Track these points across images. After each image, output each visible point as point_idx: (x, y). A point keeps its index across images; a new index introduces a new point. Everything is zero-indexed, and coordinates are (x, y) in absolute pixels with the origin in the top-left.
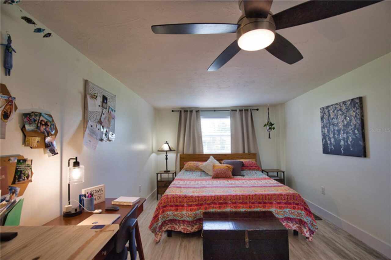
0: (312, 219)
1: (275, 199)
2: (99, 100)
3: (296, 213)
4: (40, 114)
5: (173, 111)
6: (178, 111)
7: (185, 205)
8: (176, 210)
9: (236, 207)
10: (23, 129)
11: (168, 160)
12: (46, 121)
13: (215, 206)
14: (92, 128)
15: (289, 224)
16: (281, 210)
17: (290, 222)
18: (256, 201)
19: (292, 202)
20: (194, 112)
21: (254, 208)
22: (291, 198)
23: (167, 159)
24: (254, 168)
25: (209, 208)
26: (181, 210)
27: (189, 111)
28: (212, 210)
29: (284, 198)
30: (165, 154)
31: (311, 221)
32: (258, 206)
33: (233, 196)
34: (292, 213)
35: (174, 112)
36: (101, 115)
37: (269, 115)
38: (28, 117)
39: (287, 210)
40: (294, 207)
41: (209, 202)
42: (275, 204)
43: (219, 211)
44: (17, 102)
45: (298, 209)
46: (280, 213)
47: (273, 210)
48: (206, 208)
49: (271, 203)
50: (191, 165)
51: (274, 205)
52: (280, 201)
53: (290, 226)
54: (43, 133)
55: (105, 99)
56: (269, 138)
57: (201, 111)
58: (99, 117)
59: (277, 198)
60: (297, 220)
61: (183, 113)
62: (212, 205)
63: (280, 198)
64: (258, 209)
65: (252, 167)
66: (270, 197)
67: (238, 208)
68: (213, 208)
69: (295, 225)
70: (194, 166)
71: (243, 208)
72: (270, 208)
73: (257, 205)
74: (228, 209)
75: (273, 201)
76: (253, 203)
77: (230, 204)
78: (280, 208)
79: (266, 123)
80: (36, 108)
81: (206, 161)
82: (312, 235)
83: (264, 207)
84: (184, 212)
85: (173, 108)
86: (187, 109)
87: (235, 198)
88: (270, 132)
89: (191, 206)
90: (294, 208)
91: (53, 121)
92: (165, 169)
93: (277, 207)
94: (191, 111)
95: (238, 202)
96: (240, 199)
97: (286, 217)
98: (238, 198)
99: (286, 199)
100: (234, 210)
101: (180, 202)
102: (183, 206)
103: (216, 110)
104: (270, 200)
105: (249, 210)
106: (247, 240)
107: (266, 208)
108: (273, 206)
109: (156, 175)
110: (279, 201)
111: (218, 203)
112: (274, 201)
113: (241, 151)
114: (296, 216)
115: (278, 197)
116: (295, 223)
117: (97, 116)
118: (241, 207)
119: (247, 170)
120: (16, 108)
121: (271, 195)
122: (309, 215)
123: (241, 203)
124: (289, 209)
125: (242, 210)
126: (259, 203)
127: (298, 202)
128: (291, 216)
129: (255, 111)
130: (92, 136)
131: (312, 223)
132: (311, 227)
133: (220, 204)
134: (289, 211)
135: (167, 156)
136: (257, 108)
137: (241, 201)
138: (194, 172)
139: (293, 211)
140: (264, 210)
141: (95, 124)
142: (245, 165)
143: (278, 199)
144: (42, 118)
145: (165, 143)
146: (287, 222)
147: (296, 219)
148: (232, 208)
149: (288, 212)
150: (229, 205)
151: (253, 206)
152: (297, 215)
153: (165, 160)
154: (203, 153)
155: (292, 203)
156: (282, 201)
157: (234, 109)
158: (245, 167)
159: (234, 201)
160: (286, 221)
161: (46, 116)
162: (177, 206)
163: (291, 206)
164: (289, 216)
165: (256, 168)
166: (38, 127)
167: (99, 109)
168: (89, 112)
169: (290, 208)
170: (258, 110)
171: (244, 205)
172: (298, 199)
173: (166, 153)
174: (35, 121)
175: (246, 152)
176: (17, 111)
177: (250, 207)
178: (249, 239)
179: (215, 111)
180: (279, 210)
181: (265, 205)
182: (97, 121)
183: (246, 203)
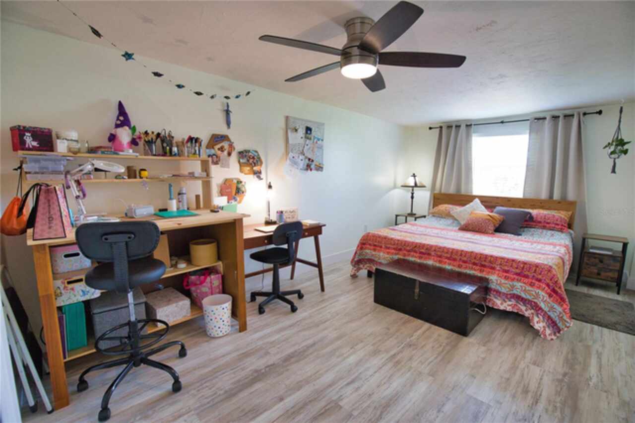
0: (562, 310)
1: (501, 264)
2: (302, 132)
3: (534, 293)
4: (249, 151)
5: (430, 128)
6: (437, 128)
7: (383, 247)
8: (375, 250)
9: (440, 262)
10: (239, 162)
11: (414, 200)
12: (253, 155)
13: (415, 254)
14: (294, 159)
15: (520, 306)
16: (506, 282)
17: (521, 303)
18: (470, 261)
19: (530, 274)
20: (463, 127)
21: (466, 268)
22: (530, 268)
23: (412, 197)
24: (553, 225)
25: (409, 255)
26: (379, 251)
27: (454, 127)
28: (412, 259)
29: (516, 266)
30: (411, 191)
31: (560, 313)
32: (472, 268)
33: (440, 248)
34: (525, 291)
35: (432, 130)
36: (304, 147)
37: (622, 123)
38: (241, 154)
39: (518, 285)
40: (531, 282)
41: (408, 248)
42: (499, 270)
43: (419, 261)
44: (234, 145)
45: (539, 288)
46: (504, 285)
47: (493, 278)
48: (405, 255)
49: (493, 268)
50: (442, 209)
51: (497, 272)
52: (508, 269)
53: (521, 310)
54: (251, 164)
55: (308, 130)
56: (614, 171)
57: (475, 125)
58: (301, 149)
59: (505, 263)
60: (533, 303)
61: (444, 130)
62: (412, 253)
63: (510, 264)
64: (472, 272)
65: (548, 223)
66: (492, 259)
67: (443, 263)
68: (413, 256)
69: (529, 310)
70: (446, 210)
71: (449, 264)
72: (490, 274)
73: (471, 265)
74: (430, 262)
75: (496, 266)
76: (465, 262)
77: (433, 256)
78: (506, 278)
79: (611, 142)
80: (247, 147)
81: (464, 205)
82: (558, 335)
83: (481, 271)
84: (381, 254)
85: (431, 124)
86: (450, 124)
87: (442, 250)
88: (617, 160)
89: (388, 248)
90: (532, 285)
91: (258, 155)
92: (409, 211)
93: (501, 275)
94: (458, 127)
95: (444, 256)
96: (447, 253)
97: (514, 294)
98: (445, 250)
99: (521, 269)
100: (438, 265)
101: (379, 242)
102: (381, 247)
103: (505, 121)
104: (492, 264)
105: (457, 269)
106: (417, 290)
107: (484, 273)
108: (495, 273)
109: (395, 216)
110: (506, 268)
111: (418, 252)
112: (499, 266)
113: (544, 195)
114: (532, 297)
115: (507, 262)
116: (529, 306)
117: (299, 148)
118: (447, 263)
119: (538, 228)
120: (234, 149)
121: (497, 257)
122: (559, 303)
123: (447, 258)
124: (522, 284)
125: (448, 267)
126: (474, 264)
127: (543, 277)
128: (523, 295)
129: (595, 115)
130: (293, 166)
131: (562, 317)
132: (559, 322)
133: (421, 253)
134: (521, 286)
135: (413, 194)
136: (598, 110)
137: (449, 256)
138: (442, 219)
139: (527, 288)
140: (479, 275)
141: (297, 155)
142: (535, 219)
143: (506, 265)
144: (250, 154)
145: (412, 176)
146: (517, 302)
147: (532, 301)
148: (435, 261)
149: (519, 287)
150: (432, 258)
151: (464, 265)
152: (534, 296)
153: (410, 199)
154: (472, 192)
155: (531, 277)
156: (511, 269)
157: (541, 115)
158: (534, 222)
159: (439, 253)
160: (515, 300)
161: (253, 152)
162: (375, 246)
163: (526, 280)
164: (519, 294)
165: (557, 226)
166: (248, 161)
167: (302, 141)
168: (290, 146)
169: (525, 283)
170: (600, 112)
171: (452, 262)
172: (543, 273)
173: (413, 190)
174: (246, 156)
175: (556, 196)
176: (236, 150)
177: (460, 266)
178: (420, 291)
179: (502, 122)
180: (503, 281)
181: (483, 268)
182: (299, 152)
183: (455, 260)
